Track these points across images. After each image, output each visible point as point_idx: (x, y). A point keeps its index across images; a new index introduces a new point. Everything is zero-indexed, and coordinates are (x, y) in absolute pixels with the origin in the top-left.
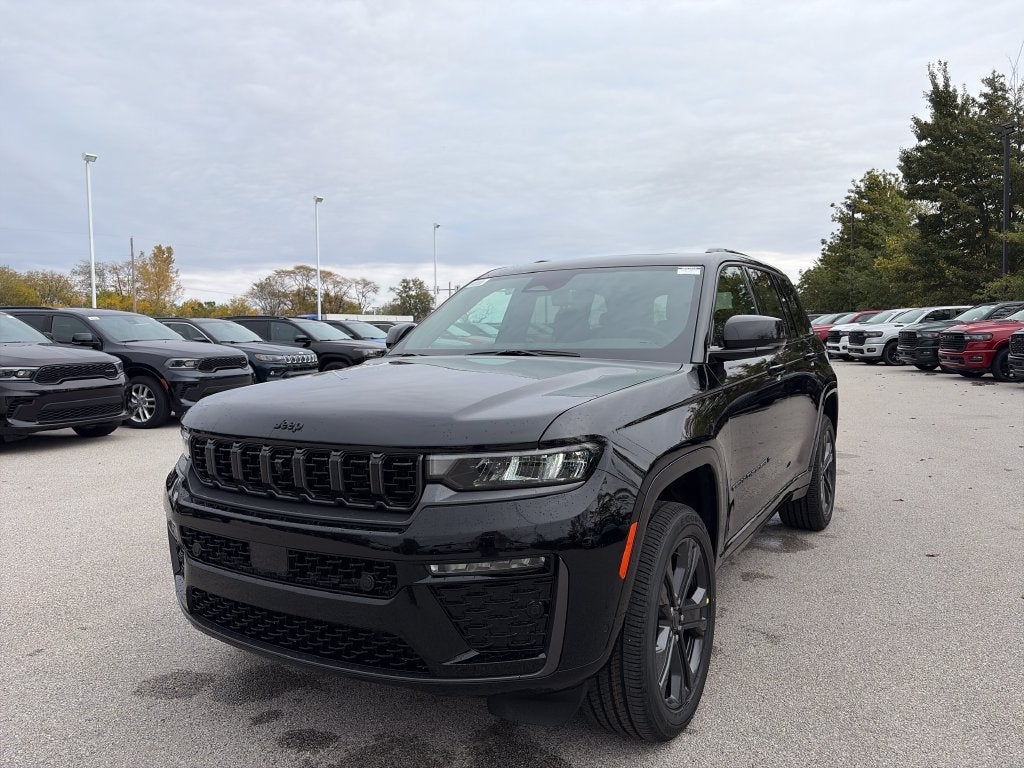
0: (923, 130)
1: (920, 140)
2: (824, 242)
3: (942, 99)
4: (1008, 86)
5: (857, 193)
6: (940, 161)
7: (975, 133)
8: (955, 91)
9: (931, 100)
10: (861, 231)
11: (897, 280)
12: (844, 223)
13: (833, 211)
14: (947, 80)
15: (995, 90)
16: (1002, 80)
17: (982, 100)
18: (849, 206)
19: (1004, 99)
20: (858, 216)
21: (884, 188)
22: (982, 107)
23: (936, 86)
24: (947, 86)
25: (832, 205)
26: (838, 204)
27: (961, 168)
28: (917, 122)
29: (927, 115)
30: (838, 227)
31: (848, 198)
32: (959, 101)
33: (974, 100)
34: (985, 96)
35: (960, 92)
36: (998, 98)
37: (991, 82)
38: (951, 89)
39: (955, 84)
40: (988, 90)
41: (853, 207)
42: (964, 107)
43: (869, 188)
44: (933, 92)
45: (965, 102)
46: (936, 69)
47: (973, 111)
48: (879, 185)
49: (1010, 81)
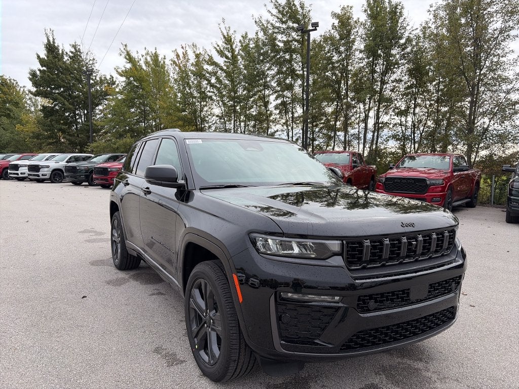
0: (42, 62)
1: (42, 67)
3: (51, 48)
4: (82, 51)
6: (53, 80)
7: (67, 70)
8: (58, 46)
9: (46, 47)
11: (33, 137)
14: (54, 39)
15: (76, 51)
16: (79, 47)
19: (81, 57)
21: (10, 86)
22: (70, 57)
23: (48, 40)
24: (54, 42)
29: (43, 54)
32: (60, 52)
33: (67, 53)
34: (72, 52)
35: (60, 48)
36: (78, 55)
37: (74, 46)
38: (56, 45)
39: (58, 43)
40: (73, 50)
42: (62, 56)
44: (47, 44)
45: (63, 52)
46: (48, 32)
47: (66, 58)
48: (6, 84)
49: (82, 49)
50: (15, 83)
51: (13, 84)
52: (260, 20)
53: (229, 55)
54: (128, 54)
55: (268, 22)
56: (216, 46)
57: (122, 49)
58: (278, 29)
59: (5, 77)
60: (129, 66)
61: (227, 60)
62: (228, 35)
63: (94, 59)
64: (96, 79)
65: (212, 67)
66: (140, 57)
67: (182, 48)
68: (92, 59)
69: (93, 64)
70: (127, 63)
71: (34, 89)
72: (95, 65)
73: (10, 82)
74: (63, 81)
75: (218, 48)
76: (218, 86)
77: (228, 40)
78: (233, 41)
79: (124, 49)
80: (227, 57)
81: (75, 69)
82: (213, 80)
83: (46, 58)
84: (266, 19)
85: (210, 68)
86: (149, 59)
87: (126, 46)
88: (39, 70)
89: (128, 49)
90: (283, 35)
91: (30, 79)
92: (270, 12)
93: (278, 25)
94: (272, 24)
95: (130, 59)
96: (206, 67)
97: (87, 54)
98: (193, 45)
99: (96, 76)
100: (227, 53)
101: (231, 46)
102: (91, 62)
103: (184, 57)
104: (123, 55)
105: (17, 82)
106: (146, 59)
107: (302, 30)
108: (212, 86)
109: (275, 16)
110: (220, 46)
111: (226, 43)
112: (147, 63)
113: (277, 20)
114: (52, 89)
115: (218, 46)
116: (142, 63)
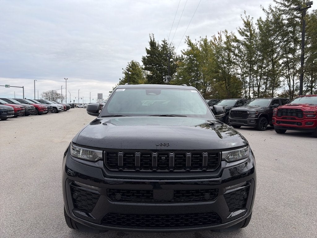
0: (148, 52)
1: (148, 54)
2: (120, 79)
3: (152, 44)
4: (168, 44)
5: (129, 66)
6: (152, 61)
7: (160, 54)
8: (156, 42)
9: (150, 44)
10: (131, 77)
12: (126, 75)
13: (123, 70)
14: (154, 39)
15: (165, 44)
16: (166, 41)
17: (161, 46)
18: (127, 70)
19: (167, 47)
20: (129, 73)
21: (136, 66)
22: (162, 48)
23: (151, 40)
24: (154, 40)
25: (123, 69)
26: (124, 69)
27: (157, 63)
28: (147, 49)
29: (149, 48)
30: (124, 75)
31: (127, 67)
32: (157, 45)
33: (160, 46)
34: (162, 45)
35: (157, 43)
36: (165, 46)
37: (164, 42)
38: (155, 42)
39: (156, 41)
40: (163, 43)
41: (128, 70)
42: (158, 48)
43: (132, 65)
44: (151, 42)
45: (158, 46)
46: (151, 35)
47: (160, 48)
48: (134, 65)
49: (168, 42)
50: (138, 64)
51: (137, 65)
52: (270, 8)
53: (248, 34)
54: (189, 41)
55: (276, 8)
56: (239, 29)
57: (186, 39)
58: (283, 11)
59: (134, 61)
60: (190, 48)
61: (246, 38)
62: (248, 21)
63: (174, 47)
64: (174, 58)
65: (236, 43)
66: (197, 42)
67: (219, 33)
68: (172, 47)
69: (173, 50)
70: (189, 47)
71: (144, 67)
72: (174, 50)
73: (136, 63)
74: (157, 61)
75: (240, 31)
76: (240, 55)
77: (248, 24)
78: (251, 24)
79: (188, 39)
80: (246, 35)
81: (164, 54)
82: (237, 51)
83: (150, 49)
84: (274, 6)
85: (235, 44)
86: (202, 43)
87: (188, 37)
88: (147, 56)
89: (190, 39)
90: (287, 15)
91: (142, 61)
92: (275, 1)
93: (283, 8)
94: (279, 9)
95: (190, 44)
96: (233, 43)
97: (170, 45)
98: (226, 31)
99: (174, 57)
100: (246, 33)
101: (250, 28)
102: (172, 49)
103: (219, 39)
104: (187, 42)
105: (139, 64)
106: (200, 43)
107: (299, 9)
108: (236, 55)
109: (279, 3)
110: (242, 29)
111: (246, 27)
112: (201, 45)
113: (281, 5)
114: (153, 66)
115: (240, 29)
116: (198, 46)
